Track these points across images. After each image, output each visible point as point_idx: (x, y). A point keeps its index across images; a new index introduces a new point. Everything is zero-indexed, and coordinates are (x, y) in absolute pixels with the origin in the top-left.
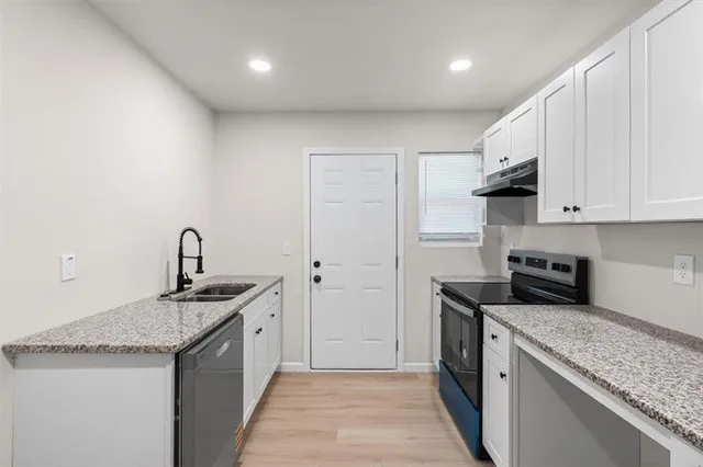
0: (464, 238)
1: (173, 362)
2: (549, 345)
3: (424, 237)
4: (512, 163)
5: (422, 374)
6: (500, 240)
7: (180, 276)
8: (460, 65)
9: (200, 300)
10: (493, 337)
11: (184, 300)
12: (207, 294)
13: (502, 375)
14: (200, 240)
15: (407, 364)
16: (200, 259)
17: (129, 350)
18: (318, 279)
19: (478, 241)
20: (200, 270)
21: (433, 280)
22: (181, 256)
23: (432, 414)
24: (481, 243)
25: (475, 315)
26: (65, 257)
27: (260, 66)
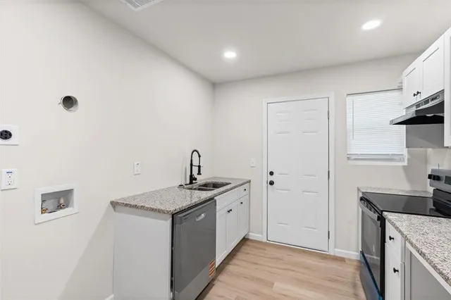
0: (390, 158)
1: (171, 219)
2: (423, 250)
3: (354, 157)
4: (424, 96)
5: (349, 260)
6: (426, 161)
7: (191, 176)
8: (371, 25)
9: (199, 189)
10: (391, 238)
11: (191, 189)
12: (205, 187)
13: (395, 271)
14: (199, 156)
15: (336, 250)
16: (199, 167)
17: (152, 210)
18: (272, 183)
19: (404, 161)
20: (199, 173)
21: (359, 189)
22: (191, 165)
23: (351, 291)
24: (405, 163)
25: (379, 219)
26: (136, 163)
27: (230, 55)
